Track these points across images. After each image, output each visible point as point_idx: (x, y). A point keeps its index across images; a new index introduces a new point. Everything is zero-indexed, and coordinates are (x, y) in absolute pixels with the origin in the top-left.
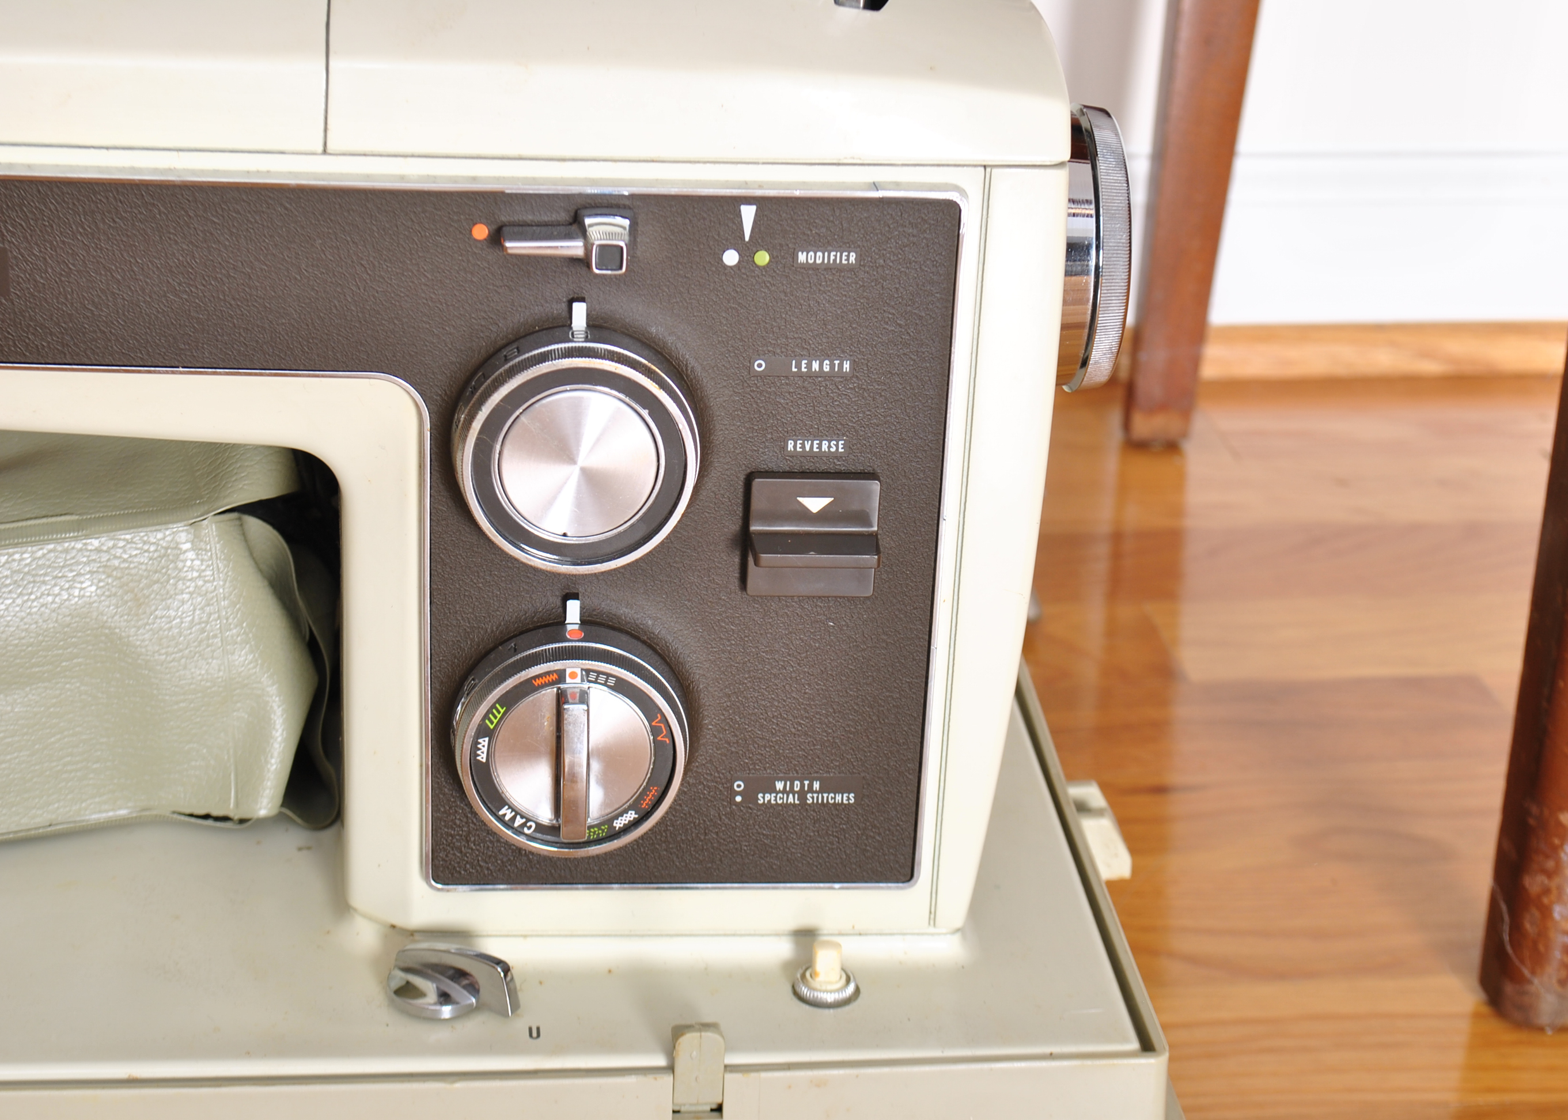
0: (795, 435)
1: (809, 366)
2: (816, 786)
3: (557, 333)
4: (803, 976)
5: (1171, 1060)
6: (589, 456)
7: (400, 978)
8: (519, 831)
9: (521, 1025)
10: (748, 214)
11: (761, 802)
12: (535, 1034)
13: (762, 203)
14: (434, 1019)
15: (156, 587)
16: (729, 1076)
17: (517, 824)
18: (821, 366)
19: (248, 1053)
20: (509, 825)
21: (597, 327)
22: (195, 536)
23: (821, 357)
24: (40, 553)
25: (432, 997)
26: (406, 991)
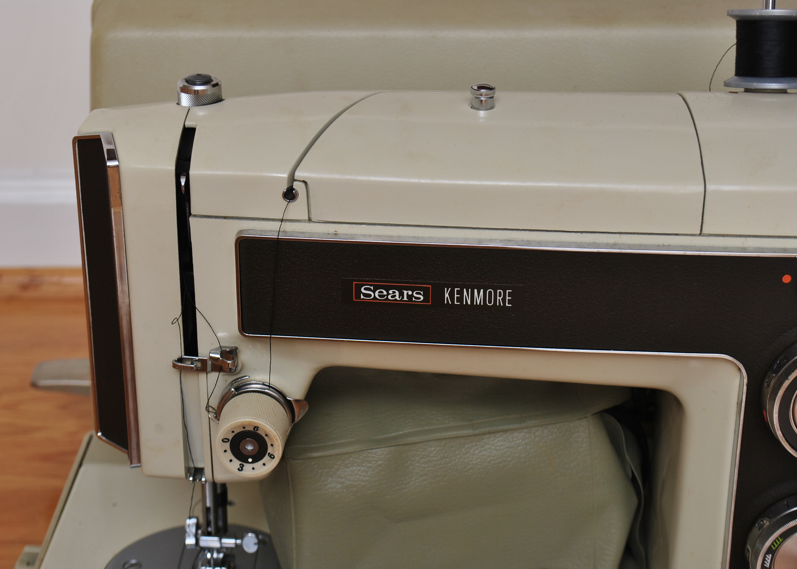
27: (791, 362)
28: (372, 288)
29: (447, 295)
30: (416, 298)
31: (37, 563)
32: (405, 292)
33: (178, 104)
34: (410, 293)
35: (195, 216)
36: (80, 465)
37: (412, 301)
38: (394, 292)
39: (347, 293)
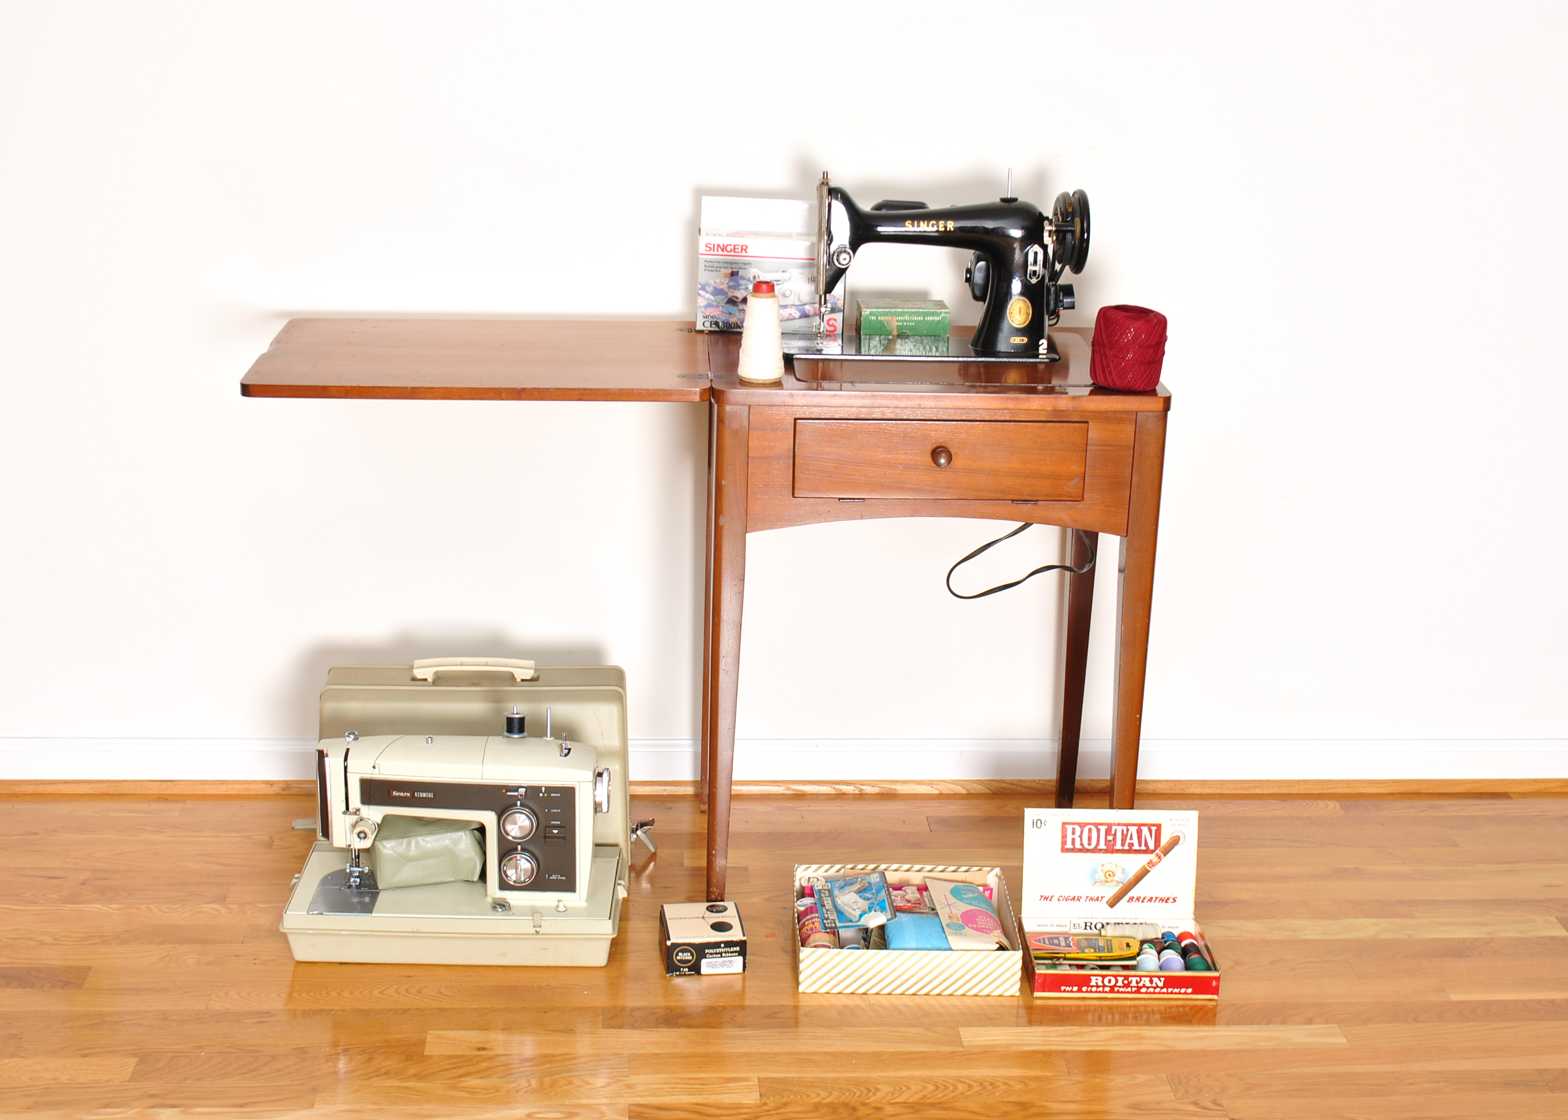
0: (551, 821)
2: (559, 876)
3: (515, 805)
4: (558, 907)
6: (519, 824)
7: (494, 905)
8: (512, 882)
9: (511, 913)
10: (543, 789)
12: (514, 914)
13: (546, 787)
14: (500, 913)
15: (459, 841)
16: (542, 921)
18: (556, 811)
19: (468, 915)
21: (521, 805)
22: (466, 835)
23: (556, 809)
25: (499, 909)
26: (495, 907)
27: (506, 814)
28: (396, 792)
29: (416, 794)
30: (408, 795)
33: (345, 740)
34: (406, 793)
35: (349, 772)
37: (406, 796)
38: (402, 793)
39: (389, 793)
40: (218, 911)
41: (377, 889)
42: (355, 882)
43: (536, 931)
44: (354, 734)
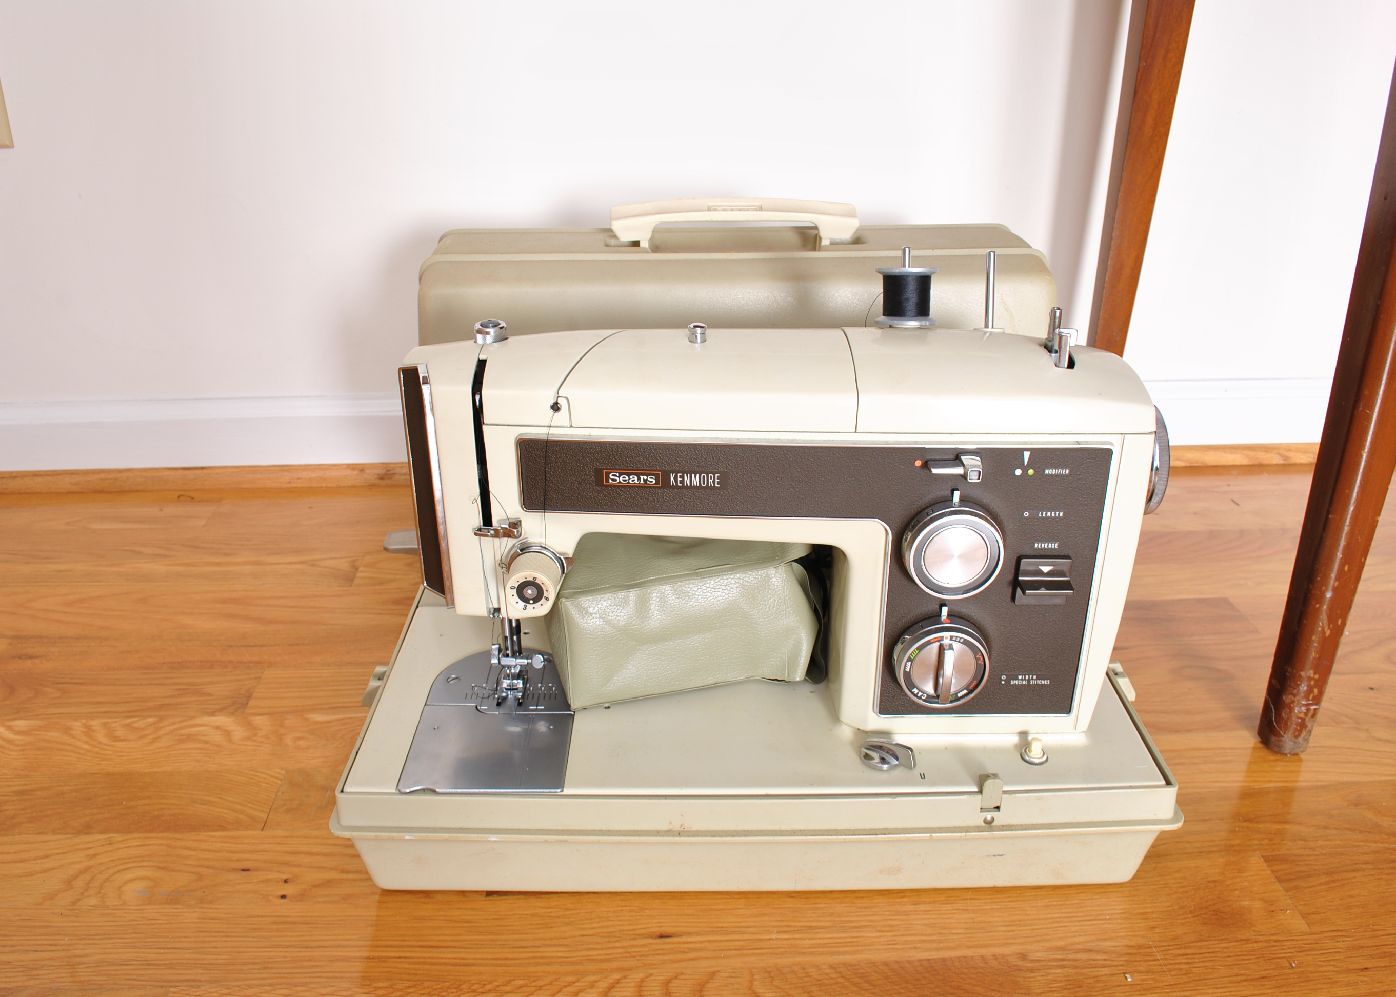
0: (1038, 541)
1: (1046, 514)
2: (1035, 677)
3: (948, 503)
4: (1025, 751)
5: (1179, 789)
7: (863, 751)
8: (920, 698)
9: (916, 772)
10: (1027, 455)
11: (1012, 683)
12: (923, 777)
13: (1032, 450)
14: (881, 770)
15: (761, 592)
16: (1004, 796)
17: (919, 695)
18: (1051, 514)
19: (811, 784)
20: (916, 695)
21: (963, 500)
22: (776, 572)
23: (1051, 510)
24: (717, 580)
25: (877, 760)
26: (867, 757)
27: (921, 523)
28: (617, 474)
29: (672, 479)
30: (650, 481)
31: (385, 678)
32: (642, 477)
33: (475, 342)
34: (645, 478)
35: (487, 424)
36: (417, 607)
37: (647, 484)
38: (634, 478)
39: (600, 478)
40: (228, 734)
41: (568, 707)
42: (512, 688)
43: (985, 821)
44: (496, 325)
